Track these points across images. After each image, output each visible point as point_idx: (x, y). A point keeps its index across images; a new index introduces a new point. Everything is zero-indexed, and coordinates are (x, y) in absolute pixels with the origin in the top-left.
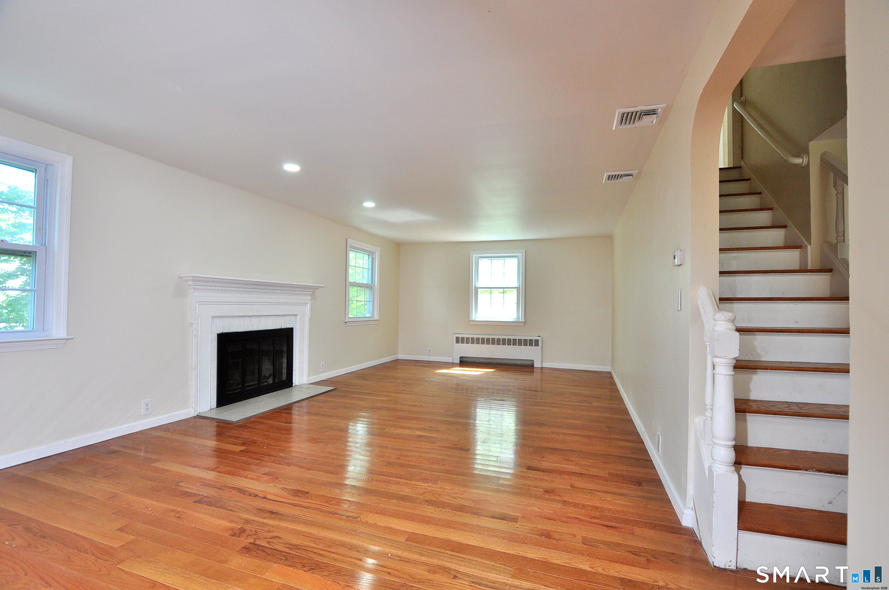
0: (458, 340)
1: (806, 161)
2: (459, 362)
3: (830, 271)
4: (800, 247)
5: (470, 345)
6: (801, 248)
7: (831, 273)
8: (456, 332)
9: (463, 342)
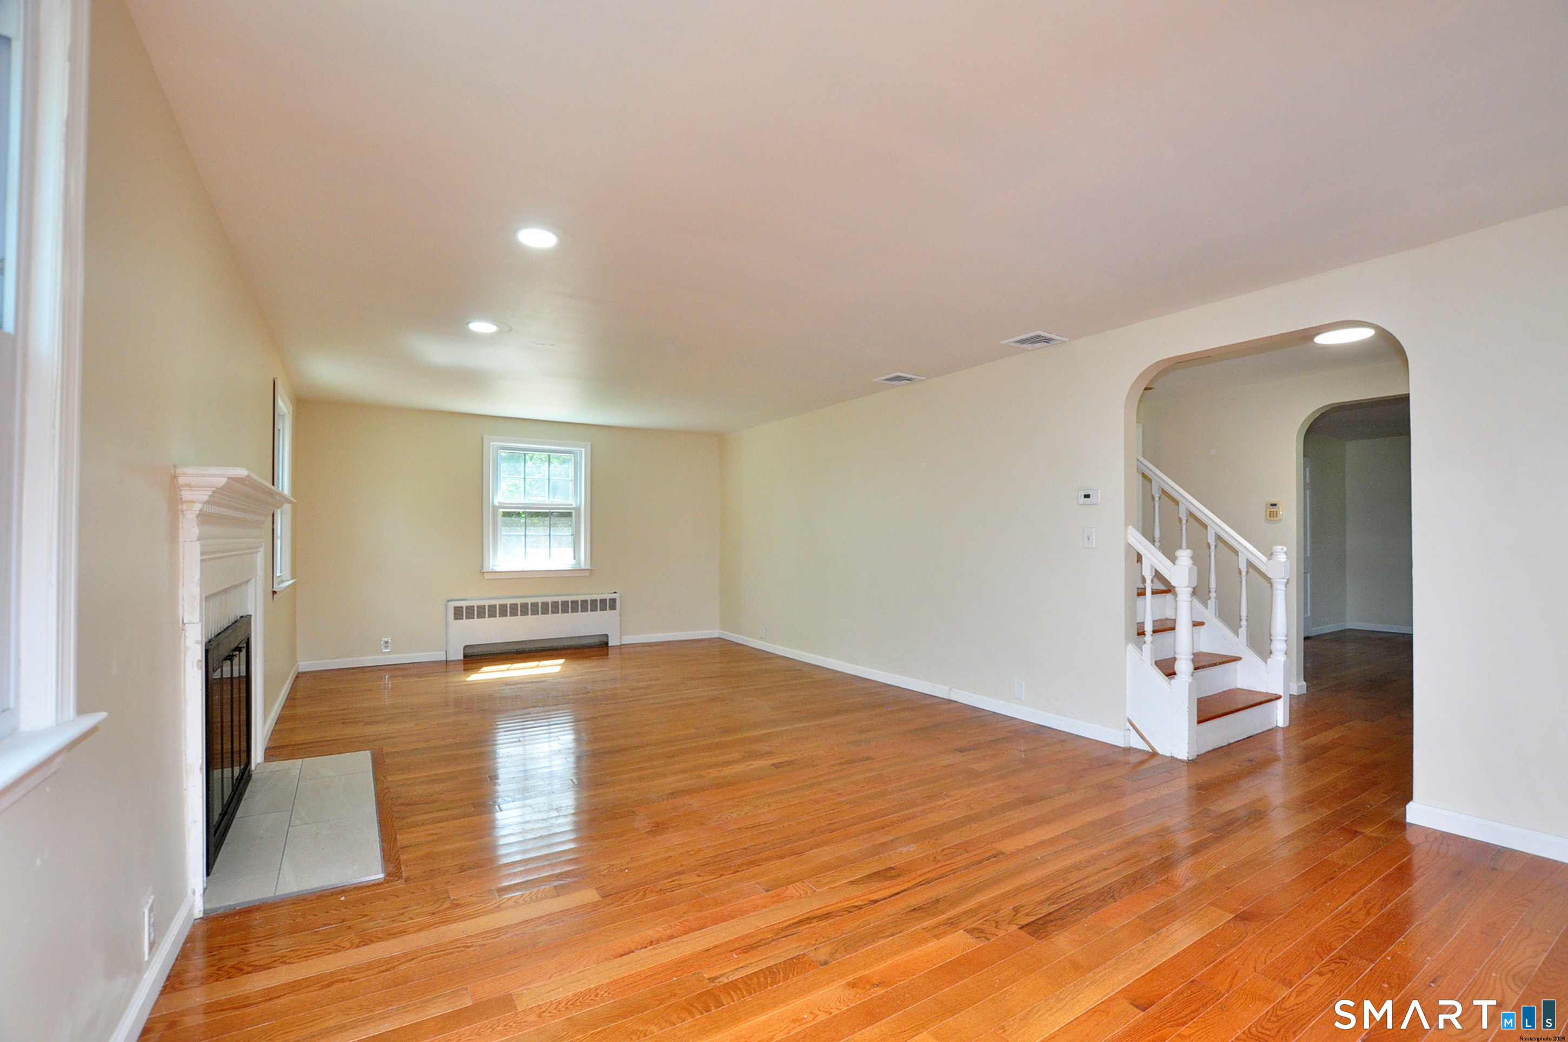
0: (458, 613)
2: (461, 657)
5: (487, 621)
8: (452, 597)
9: (470, 615)
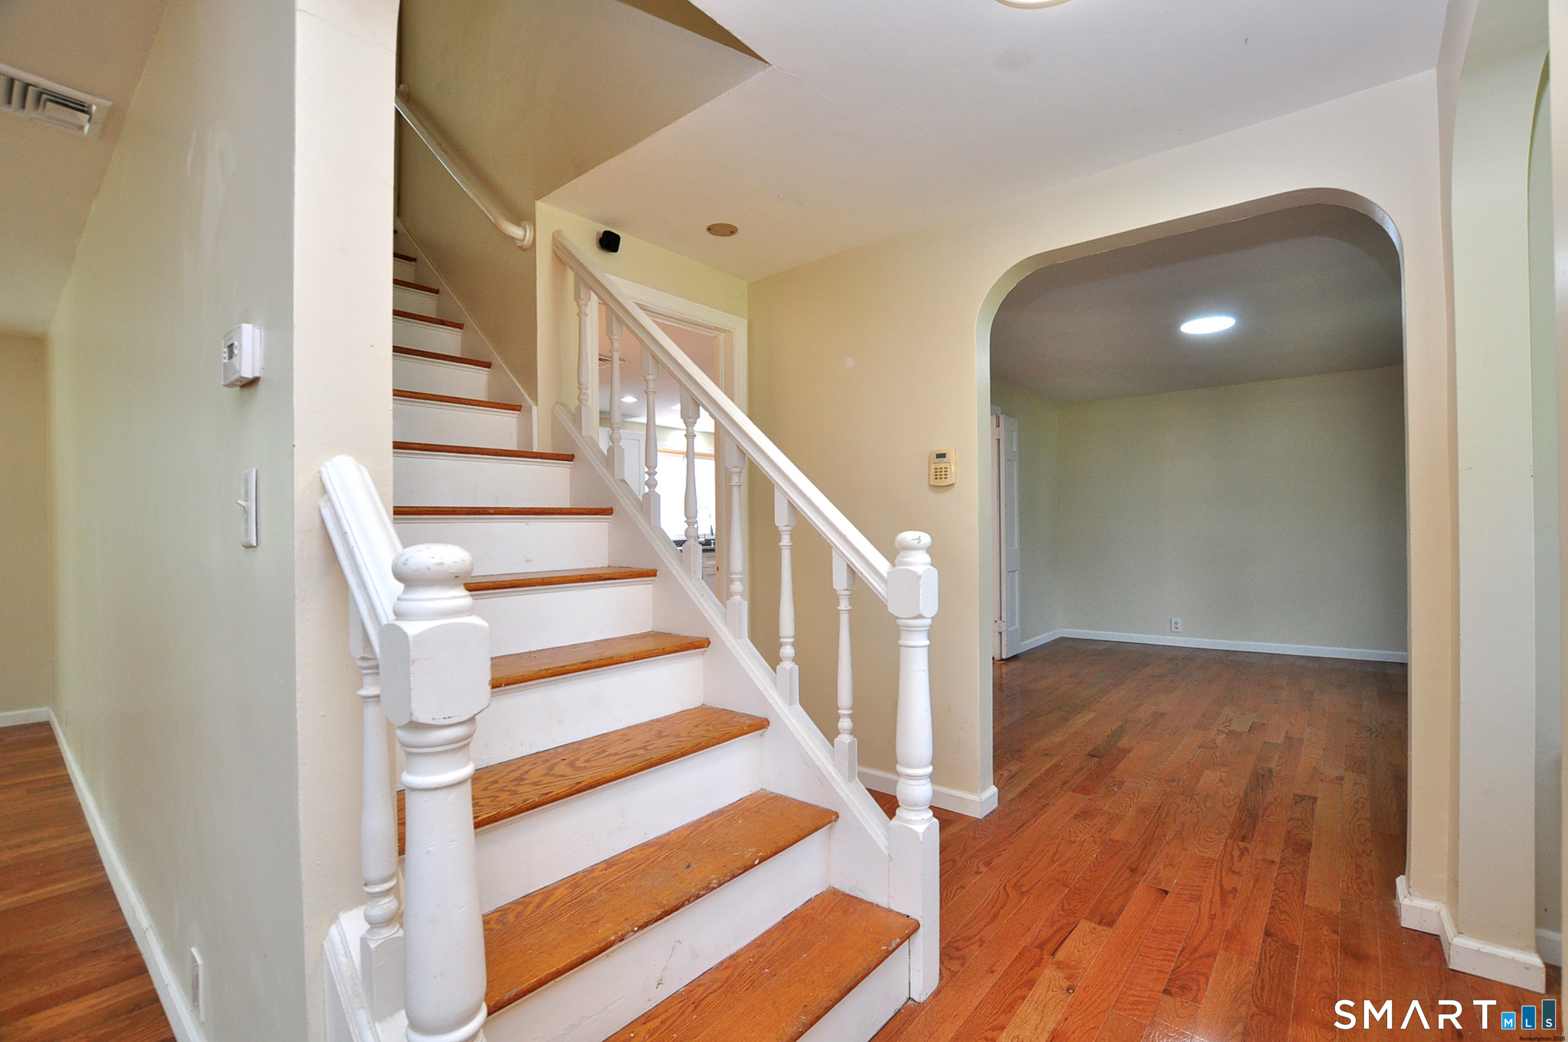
1: (530, 238)
3: (570, 458)
4: (519, 408)
6: (519, 410)
7: (571, 462)
